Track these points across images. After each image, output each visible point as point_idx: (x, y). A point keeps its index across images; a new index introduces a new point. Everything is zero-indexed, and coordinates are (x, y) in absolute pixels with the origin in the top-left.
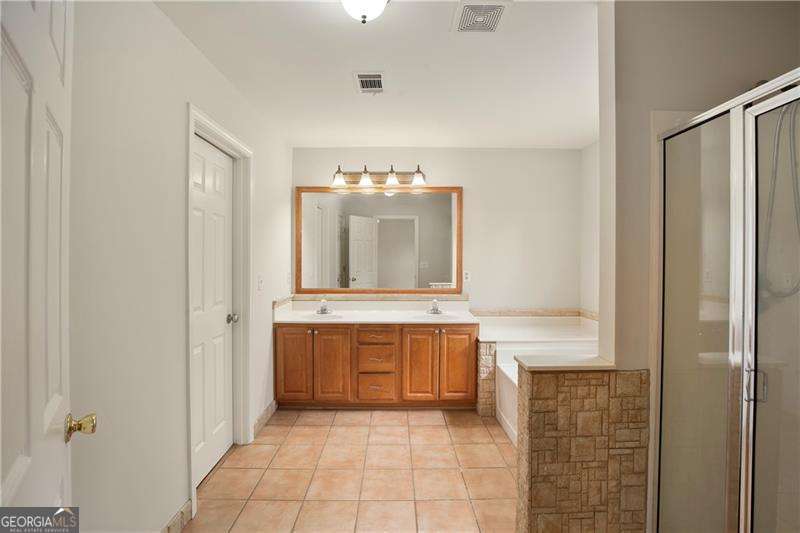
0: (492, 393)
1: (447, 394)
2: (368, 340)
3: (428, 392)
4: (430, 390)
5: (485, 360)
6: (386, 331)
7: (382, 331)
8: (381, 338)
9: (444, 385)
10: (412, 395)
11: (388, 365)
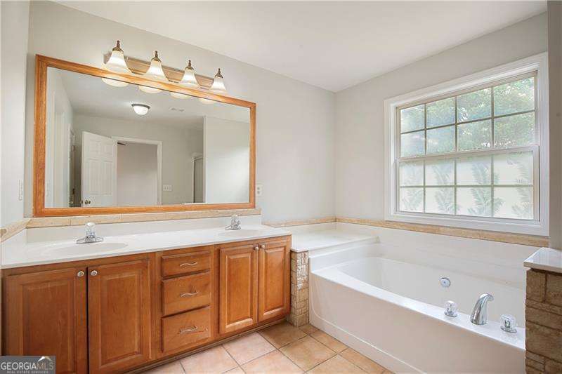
0: (306, 301)
1: (265, 314)
2: (178, 270)
3: (248, 317)
4: (249, 315)
5: (301, 270)
6: (202, 256)
7: (194, 256)
8: (196, 265)
9: (262, 305)
10: (231, 325)
11: (204, 297)
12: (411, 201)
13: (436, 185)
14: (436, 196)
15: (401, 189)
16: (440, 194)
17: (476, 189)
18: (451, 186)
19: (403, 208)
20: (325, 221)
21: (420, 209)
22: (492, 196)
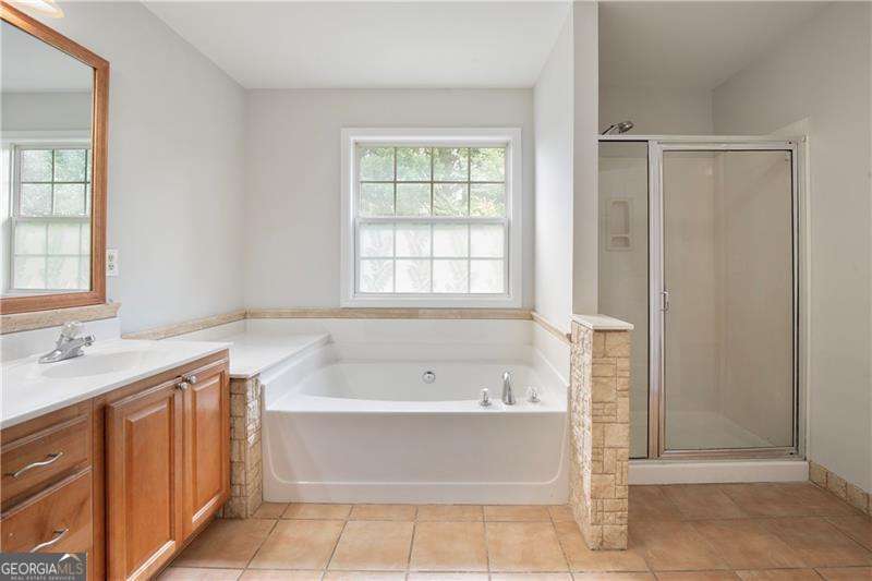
0: (259, 463)
3: (166, 541)
4: (168, 535)
5: (251, 410)
12: (376, 277)
13: (409, 256)
14: (409, 271)
15: (362, 262)
16: (414, 268)
17: (453, 262)
18: (426, 258)
19: (364, 288)
20: (228, 319)
21: (388, 289)
22: (469, 270)
